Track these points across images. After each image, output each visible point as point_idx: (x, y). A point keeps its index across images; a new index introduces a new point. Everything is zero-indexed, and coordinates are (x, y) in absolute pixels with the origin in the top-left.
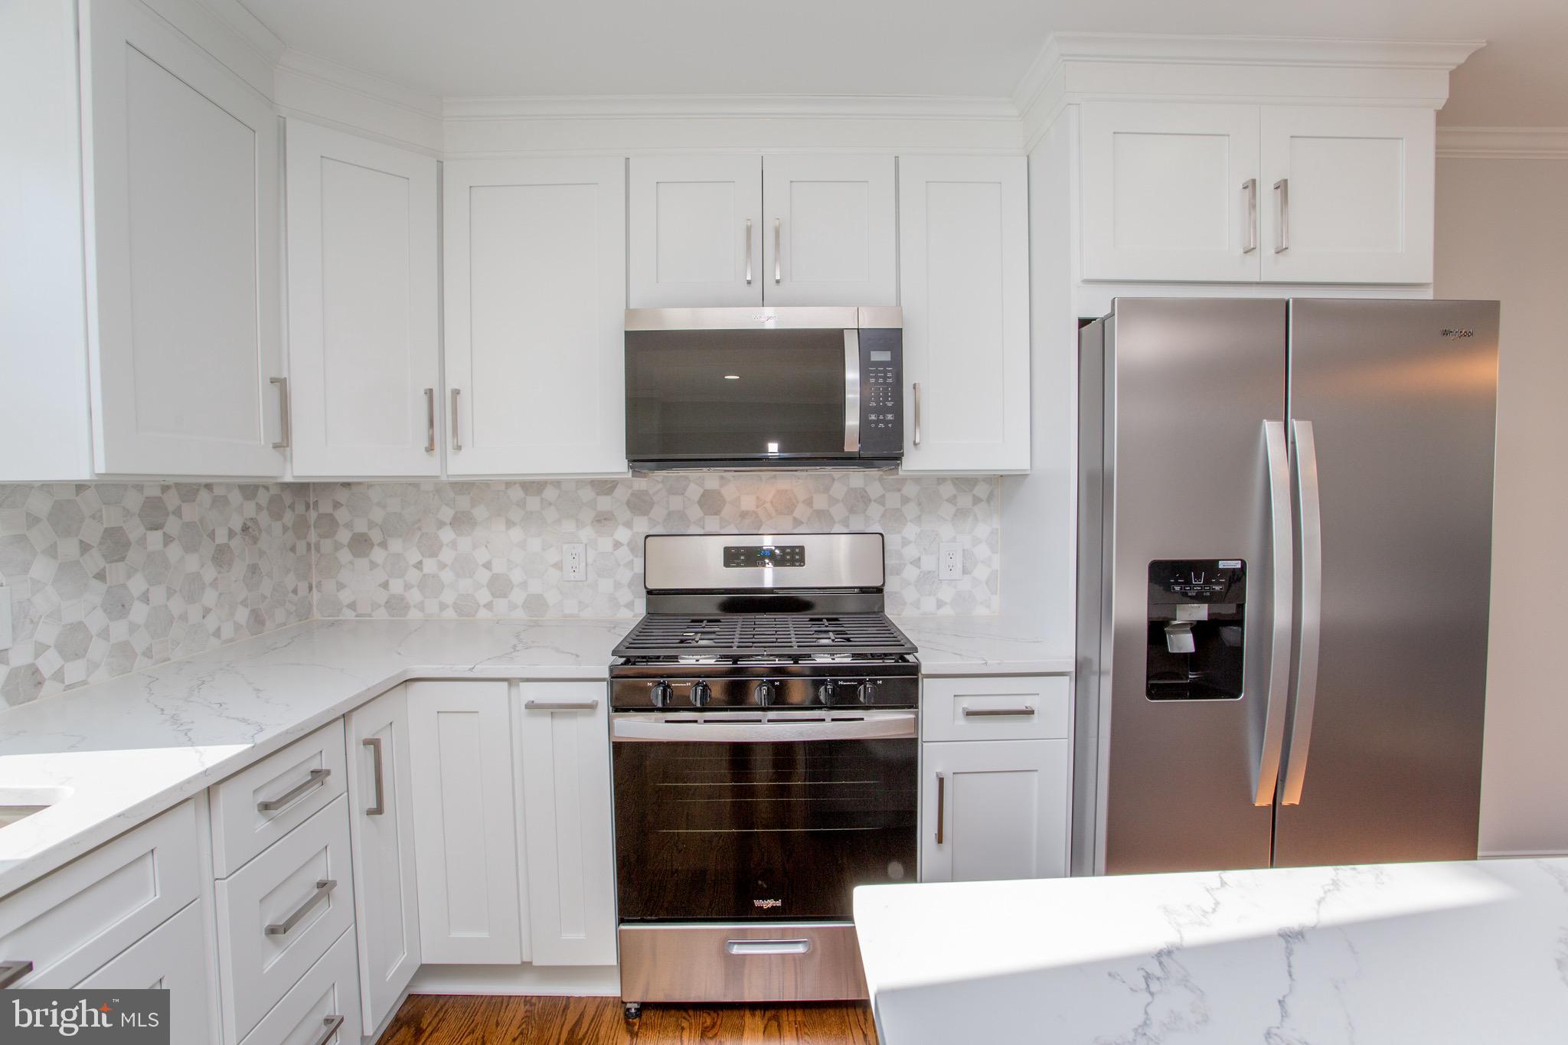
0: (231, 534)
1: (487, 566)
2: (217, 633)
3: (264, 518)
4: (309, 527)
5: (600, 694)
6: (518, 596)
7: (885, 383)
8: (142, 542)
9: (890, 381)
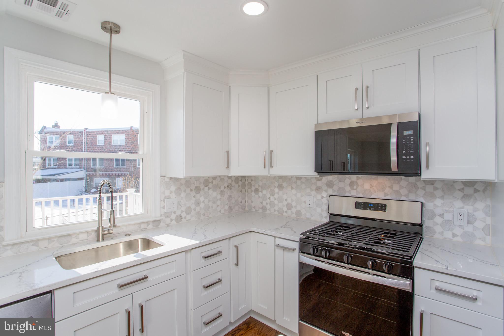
0: (225, 187)
1: (286, 200)
2: (220, 211)
3: (233, 183)
4: (246, 186)
5: (296, 246)
6: (294, 210)
7: (410, 143)
8: (203, 189)
9: (412, 142)
